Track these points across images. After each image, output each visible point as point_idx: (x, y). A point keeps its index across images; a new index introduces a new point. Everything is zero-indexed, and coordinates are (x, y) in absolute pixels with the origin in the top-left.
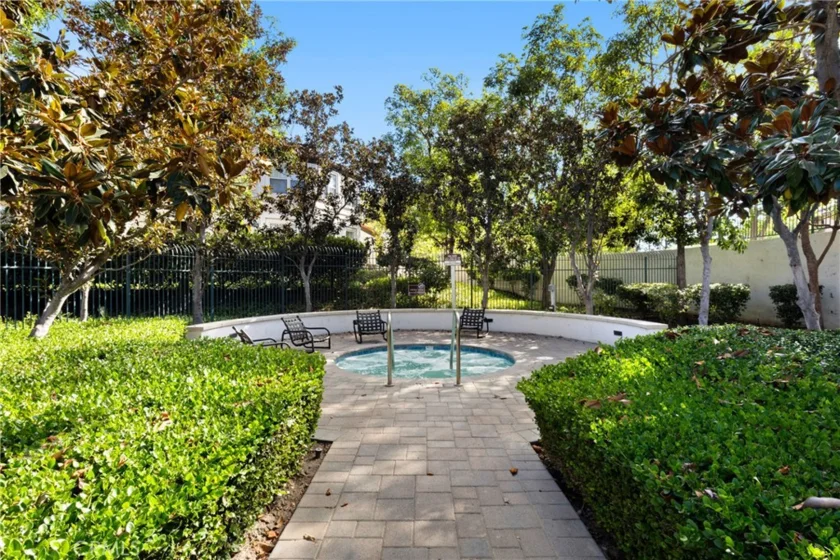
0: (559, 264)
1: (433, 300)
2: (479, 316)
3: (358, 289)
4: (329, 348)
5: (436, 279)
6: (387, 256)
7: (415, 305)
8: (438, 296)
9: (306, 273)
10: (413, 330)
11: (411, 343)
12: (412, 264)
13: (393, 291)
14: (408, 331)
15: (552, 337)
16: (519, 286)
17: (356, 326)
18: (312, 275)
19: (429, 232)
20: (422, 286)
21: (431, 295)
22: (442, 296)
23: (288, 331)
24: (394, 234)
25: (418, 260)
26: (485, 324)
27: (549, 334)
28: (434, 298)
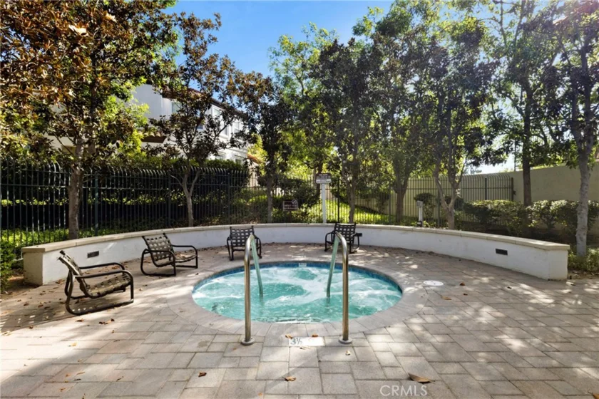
0: (410, 184)
1: (305, 214)
2: (350, 231)
3: (241, 205)
4: (196, 267)
5: (308, 196)
6: (265, 177)
7: (289, 219)
8: (309, 211)
9: (189, 191)
10: (287, 244)
11: (284, 260)
12: (287, 184)
13: (269, 207)
14: (282, 244)
15: (423, 252)
16: (374, 203)
17: (229, 242)
18: (194, 192)
19: (301, 158)
20: (295, 202)
21: (304, 210)
22: (313, 211)
23: (149, 251)
24: (271, 157)
25: (292, 180)
26: (356, 238)
27: (419, 249)
28: (306, 212)
